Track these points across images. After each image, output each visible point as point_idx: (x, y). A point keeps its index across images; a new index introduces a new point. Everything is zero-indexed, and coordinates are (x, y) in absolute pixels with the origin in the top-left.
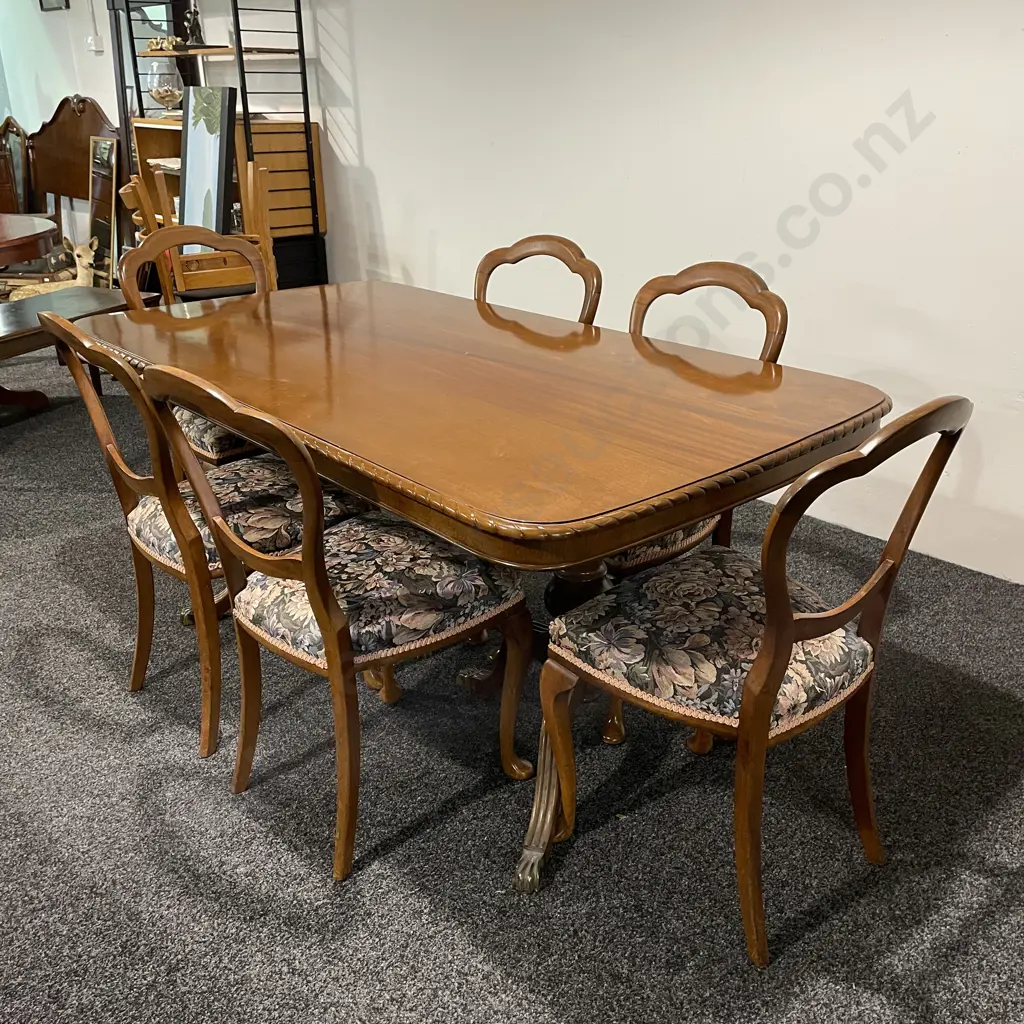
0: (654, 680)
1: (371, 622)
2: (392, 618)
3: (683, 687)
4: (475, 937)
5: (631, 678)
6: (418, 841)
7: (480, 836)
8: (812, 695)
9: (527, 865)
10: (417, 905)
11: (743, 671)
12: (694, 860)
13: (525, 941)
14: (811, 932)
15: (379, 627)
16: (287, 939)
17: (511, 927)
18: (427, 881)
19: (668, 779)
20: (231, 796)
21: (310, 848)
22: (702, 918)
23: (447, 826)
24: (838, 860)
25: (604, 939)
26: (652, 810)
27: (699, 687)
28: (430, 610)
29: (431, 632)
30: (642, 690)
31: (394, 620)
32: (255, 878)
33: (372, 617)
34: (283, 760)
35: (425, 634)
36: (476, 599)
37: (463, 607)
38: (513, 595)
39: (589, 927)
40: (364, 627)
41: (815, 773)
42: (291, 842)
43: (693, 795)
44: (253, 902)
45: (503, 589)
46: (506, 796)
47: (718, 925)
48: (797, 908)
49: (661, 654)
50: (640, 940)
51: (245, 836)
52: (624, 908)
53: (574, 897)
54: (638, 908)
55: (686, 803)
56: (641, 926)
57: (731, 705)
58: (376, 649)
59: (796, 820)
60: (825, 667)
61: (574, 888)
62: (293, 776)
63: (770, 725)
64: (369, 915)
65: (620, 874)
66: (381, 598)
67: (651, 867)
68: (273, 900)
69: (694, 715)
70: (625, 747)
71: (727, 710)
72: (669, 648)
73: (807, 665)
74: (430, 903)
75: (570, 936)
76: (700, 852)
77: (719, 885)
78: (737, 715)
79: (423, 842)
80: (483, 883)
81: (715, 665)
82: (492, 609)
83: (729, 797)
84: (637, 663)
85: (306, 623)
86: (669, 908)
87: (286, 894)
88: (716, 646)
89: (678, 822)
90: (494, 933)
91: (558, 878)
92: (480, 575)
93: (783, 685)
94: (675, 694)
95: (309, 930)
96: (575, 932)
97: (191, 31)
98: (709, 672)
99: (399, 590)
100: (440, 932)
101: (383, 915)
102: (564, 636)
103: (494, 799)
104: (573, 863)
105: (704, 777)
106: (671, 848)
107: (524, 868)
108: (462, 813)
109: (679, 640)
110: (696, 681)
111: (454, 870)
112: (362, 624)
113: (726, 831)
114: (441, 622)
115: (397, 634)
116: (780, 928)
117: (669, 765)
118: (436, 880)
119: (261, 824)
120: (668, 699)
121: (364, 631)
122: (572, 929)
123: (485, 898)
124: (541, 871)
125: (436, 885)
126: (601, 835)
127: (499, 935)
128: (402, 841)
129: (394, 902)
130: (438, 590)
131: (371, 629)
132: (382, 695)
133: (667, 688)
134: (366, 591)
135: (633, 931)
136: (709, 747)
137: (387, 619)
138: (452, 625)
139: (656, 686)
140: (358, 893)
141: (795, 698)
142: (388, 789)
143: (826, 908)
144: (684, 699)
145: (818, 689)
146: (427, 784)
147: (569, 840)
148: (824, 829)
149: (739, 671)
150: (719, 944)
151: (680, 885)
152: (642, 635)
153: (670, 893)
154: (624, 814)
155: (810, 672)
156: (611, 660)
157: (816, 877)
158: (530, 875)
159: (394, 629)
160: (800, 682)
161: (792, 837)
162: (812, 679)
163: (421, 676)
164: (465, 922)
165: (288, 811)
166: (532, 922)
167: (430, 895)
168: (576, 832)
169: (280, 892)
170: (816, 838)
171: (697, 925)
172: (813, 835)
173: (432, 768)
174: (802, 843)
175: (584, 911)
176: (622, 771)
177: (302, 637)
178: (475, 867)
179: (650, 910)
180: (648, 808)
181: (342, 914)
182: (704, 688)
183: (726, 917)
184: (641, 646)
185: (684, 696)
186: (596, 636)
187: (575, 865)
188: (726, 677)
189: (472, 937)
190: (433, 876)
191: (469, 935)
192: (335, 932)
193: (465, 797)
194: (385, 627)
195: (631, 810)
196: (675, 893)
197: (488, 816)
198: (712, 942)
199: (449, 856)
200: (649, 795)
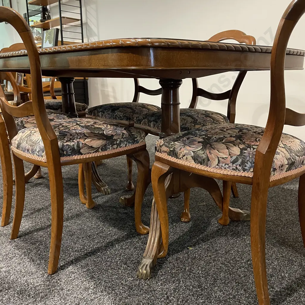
0: (208, 156)
1: (69, 141)
2: (80, 140)
3: (223, 158)
4: (115, 300)
5: (196, 159)
6: (93, 258)
7: (123, 256)
8: (290, 162)
9: (144, 265)
10: (88, 285)
11: (254, 149)
12: (226, 265)
13: (141, 302)
14: (290, 297)
15: (74, 143)
16: (16, 301)
17: (134, 295)
18: (94, 274)
19: (211, 235)
20: (9, 240)
21: (40, 261)
22: (233, 291)
23: (108, 252)
24: (296, 266)
25: (183, 301)
26: (204, 246)
27: (231, 157)
28: (99, 139)
29: (100, 150)
30: (201, 164)
31: (82, 141)
32: (9, 273)
33: (70, 139)
34: (38, 227)
35: (97, 150)
36: (122, 138)
37: (116, 140)
38: (141, 141)
39: (175, 295)
40: (66, 142)
41: (277, 232)
42: (32, 258)
43: (222, 240)
44: (4, 283)
45: (135, 136)
46: (137, 240)
47: (241, 294)
48: (280, 286)
49: (211, 146)
50: (202, 301)
51: (10, 256)
52: (193, 286)
53: (166, 281)
54: (200, 286)
55: (220, 243)
56: (202, 294)
57: (249, 165)
58: (72, 155)
59: (272, 249)
60: (294, 151)
61: (167, 278)
62: (41, 233)
63: (270, 174)
64: (62, 289)
65: (190, 271)
66: (76, 133)
67: (205, 268)
68: (15, 283)
69: (229, 173)
70: (191, 223)
71: (246, 168)
72: (215, 143)
73: (285, 149)
74: (94, 284)
75: (165, 299)
76: (228, 262)
77: (240, 276)
78: (252, 170)
79: (96, 258)
80: (122, 275)
81: (239, 147)
82: (130, 145)
83: (239, 241)
84: (199, 150)
85: (38, 141)
86: (216, 286)
87: (23, 280)
88: (239, 141)
89: (216, 250)
90: (125, 298)
91: (159, 273)
92: (125, 130)
93: (275, 155)
94: (219, 163)
95: (29, 296)
96: (168, 297)
97: (47, 18)
98: (236, 151)
99: (85, 131)
100: (98, 297)
101: (69, 290)
102: (162, 145)
103: (131, 241)
104: (167, 267)
105: (227, 233)
106: (214, 260)
107: (143, 267)
108: (116, 247)
109: (220, 140)
110: (230, 155)
111: (108, 269)
112: (65, 141)
113: (240, 254)
114: (105, 145)
115: (82, 148)
116: (273, 295)
117: (211, 229)
118: (99, 274)
119: (19, 251)
120: (215, 167)
121: (65, 144)
122: (166, 296)
123: (122, 282)
124: (151, 268)
125: (99, 276)
126: (181, 256)
127: (128, 298)
128: (86, 258)
129: (76, 284)
130: (104, 133)
131: (69, 144)
132: (87, 206)
133: (214, 160)
134: (70, 130)
135: (198, 297)
136: (228, 222)
137: (78, 140)
138: (111, 148)
139: (209, 160)
140: (59, 280)
141: (282, 161)
142: (83, 238)
143: (295, 286)
144: (223, 165)
145: (292, 160)
146: (101, 236)
147: (165, 257)
148: (286, 253)
149: (252, 149)
150: (243, 303)
151: (220, 276)
152: (201, 140)
153: (215, 279)
154: (191, 247)
155: (288, 151)
156: (185, 151)
157: (287, 273)
158: (145, 270)
159: (81, 145)
160: (284, 155)
161: (271, 256)
162: (289, 155)
163: (105, 200)
164: (111, 293)
165: (34, 246)
166: (145, 292)
167: (95, 281)
168: (169, 254)
169: (19, 279)
170: (283, 257)
171: (230, 294)
172: (281, 255)
173: (105, 230)
174: (277, 259)
175: (172, 288)
176: (190, 231)
177: (36, 148)
178: (119, 268)
179: (206, 287)
180: (202, 245)
181: (48, 289)
182: (234, 158)
183: (245, 290)
184: (201, 144)
185: (223, 163)
186: (179, 143)
187: (168, 267)
188: (245, 151)
189: (113, 300)
190: (98, 272)
191: (112, 299)
192: (42, 298)
193: (118, 241)
194: (76, 143)
195: (194, 245)
196: (218, 279)
197: (127, 248)
198: (239, 302)
199: (107, 264)
200: (202, 240)
